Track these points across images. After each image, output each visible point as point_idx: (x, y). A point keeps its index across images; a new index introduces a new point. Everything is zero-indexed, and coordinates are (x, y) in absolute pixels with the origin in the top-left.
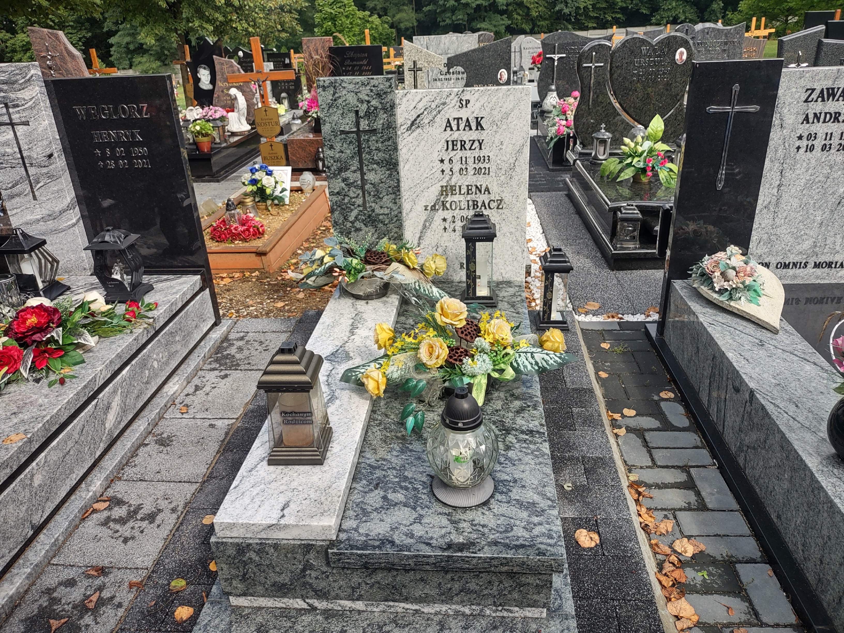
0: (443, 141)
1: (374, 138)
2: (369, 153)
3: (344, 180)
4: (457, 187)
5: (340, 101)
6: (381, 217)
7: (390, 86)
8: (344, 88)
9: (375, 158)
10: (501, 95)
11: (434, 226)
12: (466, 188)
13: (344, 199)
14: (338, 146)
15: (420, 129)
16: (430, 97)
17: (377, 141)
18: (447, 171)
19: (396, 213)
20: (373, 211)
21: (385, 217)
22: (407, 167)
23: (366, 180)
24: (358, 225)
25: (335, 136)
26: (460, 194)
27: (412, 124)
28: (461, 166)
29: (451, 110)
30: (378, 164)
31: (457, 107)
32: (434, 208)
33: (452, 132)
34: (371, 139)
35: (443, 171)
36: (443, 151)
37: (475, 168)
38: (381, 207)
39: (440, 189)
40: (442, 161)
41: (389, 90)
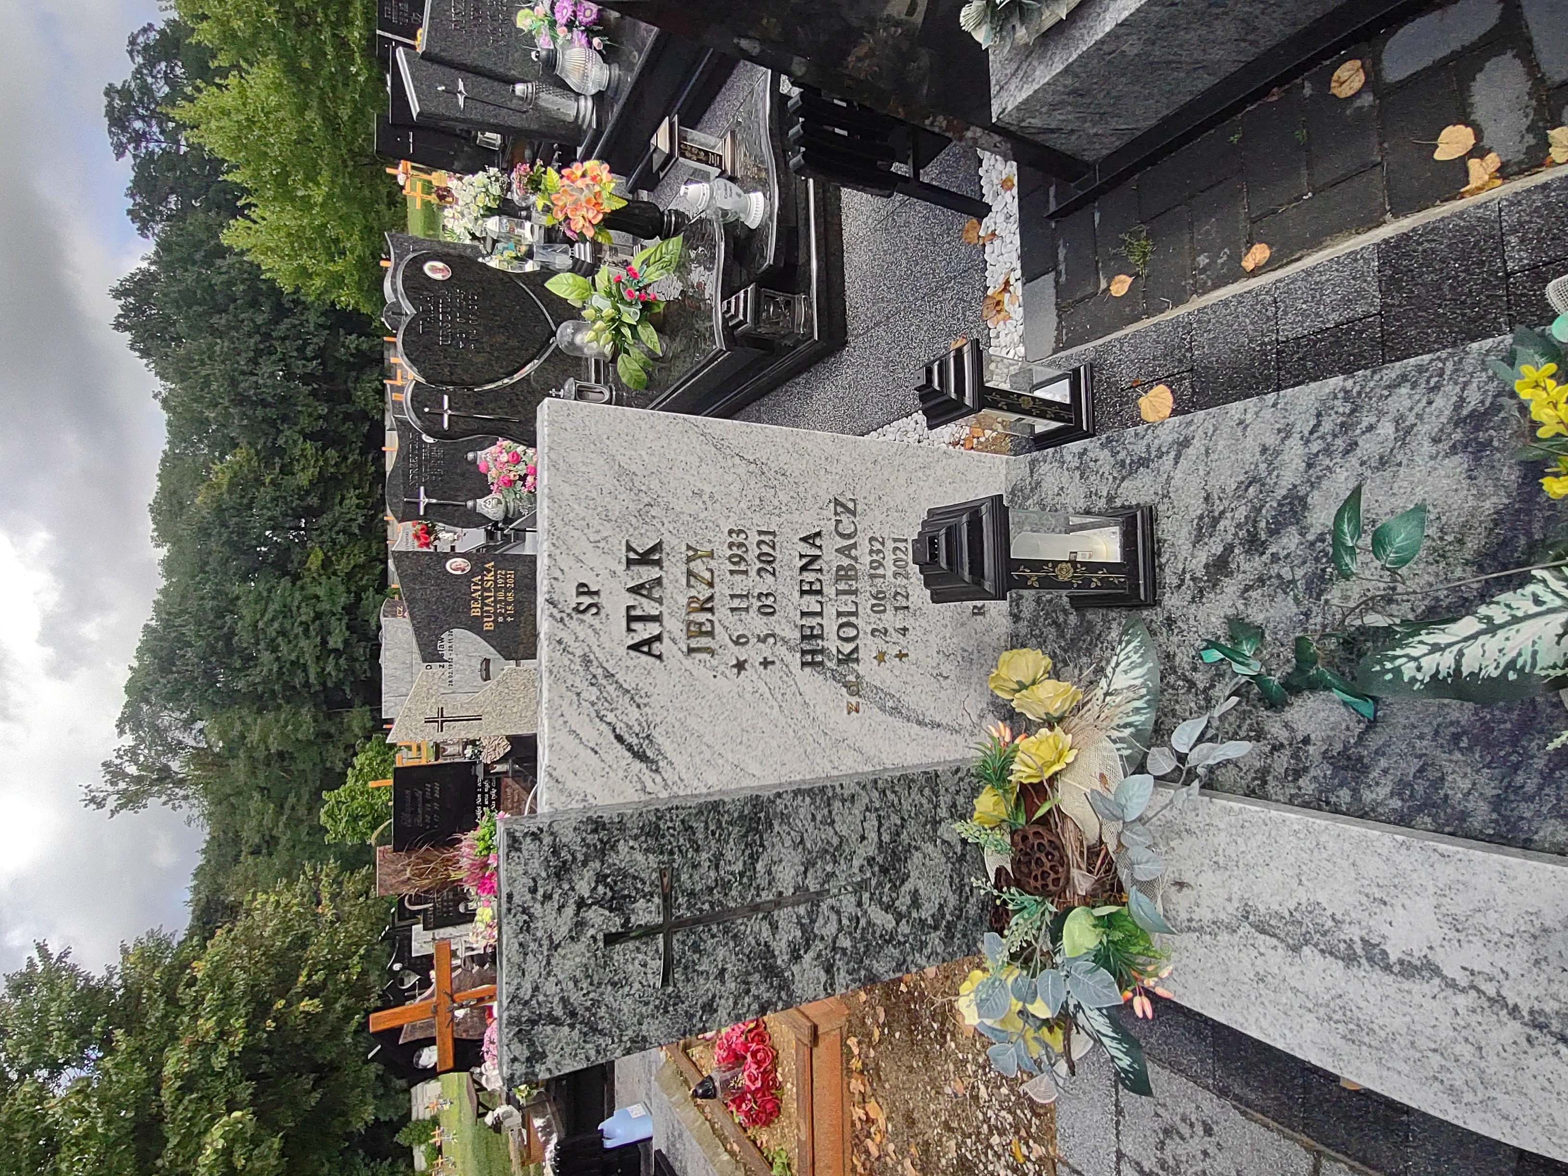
0: (688, 663)
1: (684, 877)
2: (726, 886)
3: (796, 957)
4: (805, 621)
5: (576, 998)
6: (886, 838)
7: (535, 836)
8: (536, 989)
9: (738, 867)
10: (567, 490)
11: (893, 685)
12: (807, 597)
13: (844, 950)
14: (707, 987)
15: (655, 733)
16: (565, 703)
17: (695, 866)
18: (766, 650)
19: (875, 794)
20: (871, 861)
21: (886, 825)
22: (753, 768)
23: (797, 888)
24: (903, 903)
25: (678, 999)
26: (820, 614)
27: (640, 756)
28: (753, 612)
29: (604, 638)
30: (754, 858)
31: (596, 622)
32: (854, 689)
33: (665, 636)
34: (688, 885)
35: (766, 663)
36: (715, 663)
37: (759, 571)
38: (863, 838)
39: (808, 670)
40: (740, 666)
41: (547, 840)
